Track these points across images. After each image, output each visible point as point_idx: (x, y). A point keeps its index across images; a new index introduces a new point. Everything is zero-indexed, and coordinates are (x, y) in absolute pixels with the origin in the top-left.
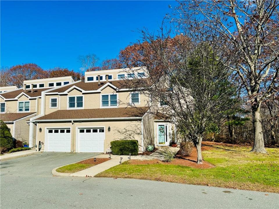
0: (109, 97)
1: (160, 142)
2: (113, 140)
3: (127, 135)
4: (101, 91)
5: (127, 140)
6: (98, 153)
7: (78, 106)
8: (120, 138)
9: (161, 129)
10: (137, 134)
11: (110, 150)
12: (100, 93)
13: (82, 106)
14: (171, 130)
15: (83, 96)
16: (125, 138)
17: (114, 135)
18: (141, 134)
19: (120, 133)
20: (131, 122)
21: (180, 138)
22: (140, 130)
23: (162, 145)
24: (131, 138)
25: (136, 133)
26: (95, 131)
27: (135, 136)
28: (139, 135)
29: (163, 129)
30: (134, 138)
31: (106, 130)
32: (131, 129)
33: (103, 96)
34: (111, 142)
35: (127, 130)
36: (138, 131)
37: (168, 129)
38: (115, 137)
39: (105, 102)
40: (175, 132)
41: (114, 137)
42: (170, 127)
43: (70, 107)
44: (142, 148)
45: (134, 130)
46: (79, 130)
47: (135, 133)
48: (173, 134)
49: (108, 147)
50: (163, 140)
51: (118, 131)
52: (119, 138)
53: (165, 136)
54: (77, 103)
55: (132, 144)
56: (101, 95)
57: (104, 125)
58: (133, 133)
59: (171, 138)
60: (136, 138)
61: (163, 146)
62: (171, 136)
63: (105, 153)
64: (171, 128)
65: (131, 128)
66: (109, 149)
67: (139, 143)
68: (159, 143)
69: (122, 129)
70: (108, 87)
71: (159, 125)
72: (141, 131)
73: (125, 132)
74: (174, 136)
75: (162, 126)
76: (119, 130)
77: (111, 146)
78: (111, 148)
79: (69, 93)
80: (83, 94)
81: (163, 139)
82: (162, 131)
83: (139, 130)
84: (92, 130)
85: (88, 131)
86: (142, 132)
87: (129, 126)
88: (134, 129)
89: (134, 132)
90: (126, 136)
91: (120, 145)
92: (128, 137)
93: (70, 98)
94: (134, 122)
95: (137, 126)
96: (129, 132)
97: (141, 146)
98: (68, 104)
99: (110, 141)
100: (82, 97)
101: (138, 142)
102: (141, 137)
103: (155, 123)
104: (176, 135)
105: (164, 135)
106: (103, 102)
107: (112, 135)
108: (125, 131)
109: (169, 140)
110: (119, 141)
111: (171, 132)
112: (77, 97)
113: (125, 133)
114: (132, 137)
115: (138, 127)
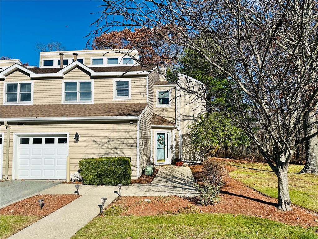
0: (78, 85)
1: (158, 159)
2: (85, 158)
3: (110, 147)
4: (63, 76)
5: (111, 158)
6: (56, 182)
7: (23, 99)
8: (97, 153)
9: (160, 139)
10: (128, 146)
11: (78, 176)
12: (61, 78)
13: (29, 99)
14: (174, 140)
15: (32, 82)
16: (107, 154)
17: (87, 148)
18: (136, 146)
19: (97, 145)
20: (118, 126)
21: (187, 152)
22: (135, 139)
23: (161, 163)
24: (117, 153)
25: (127, 144)
26: (50, 141)
27: (125, 149)
28: (132, 147)
29: (162, 139)
30: (123, 153)
31: (70, 139)
32: (118, 137)
33: (67, 84)
34: (80, 162)
35: (111, 140)
36: (131, 142)
37: (170, 140)
38: (88, 152)
39: (70, 95)
40: (179, 144)
41: (85, 152)
42: (172, 136)
43: (8, 101)
44: (137, 170)
45: (122, 140)
46: (19, 139)
47: (124, 145)
48: (177, 147)
49: (74, 169)
50: (162, 156)
51: (94, 141)
52: (94, 154)
53: (166, 150)
54: (21, 94)
55: (120, 165)
56: (63, 81)
57: (68, 131)
58: (121, 145)
59: (174, 153)
60: (128, 153)
61: (163, 164)
62: (174, 149)
63: (68, 181)
64: (174, 137)
65: (118, 135)
66: (76, 173)
67: (133, 162)
68: (158, 161)
69: (101, 138)
70: (77, 68)
71: (157, 134)
72: (135, 142)
73: (106, 143)
74: (178, 149)
75: (161, 135)
76: (96, 140)
77: (79, 169)
78: (79, 171)
79: (7, 77)
80: (32, 79)
81: (163, 154)
82: (161, 142)
83: (132, 140)
84: (44, 139)
85: (37, 141)
86: (138, 142)
87: (115, 133)
88: (124, 137)
89: (123, 143)
90: (107, 150)
91: (98, 168)
92: (112, 152)
93: (8, 85)
94: (123, 125)
95: (128, 133)
96: (113, 142)
97: (136, 167)
98: (5, 96)
99: (79, 160)
100: (31, 84)
101: (131, 161)
102: (135, 152)
103: (152, 130)
104: (180, 148)
105: (164, 148)
106: (66, 93)
107: (84, 148)
108: (107, 140)
109: (171, 156)
110: (95, 159)
111: (174, 144)
112: (21, 84)
113: (106, 145)
114: (119, 152)
115: (131, 135)
